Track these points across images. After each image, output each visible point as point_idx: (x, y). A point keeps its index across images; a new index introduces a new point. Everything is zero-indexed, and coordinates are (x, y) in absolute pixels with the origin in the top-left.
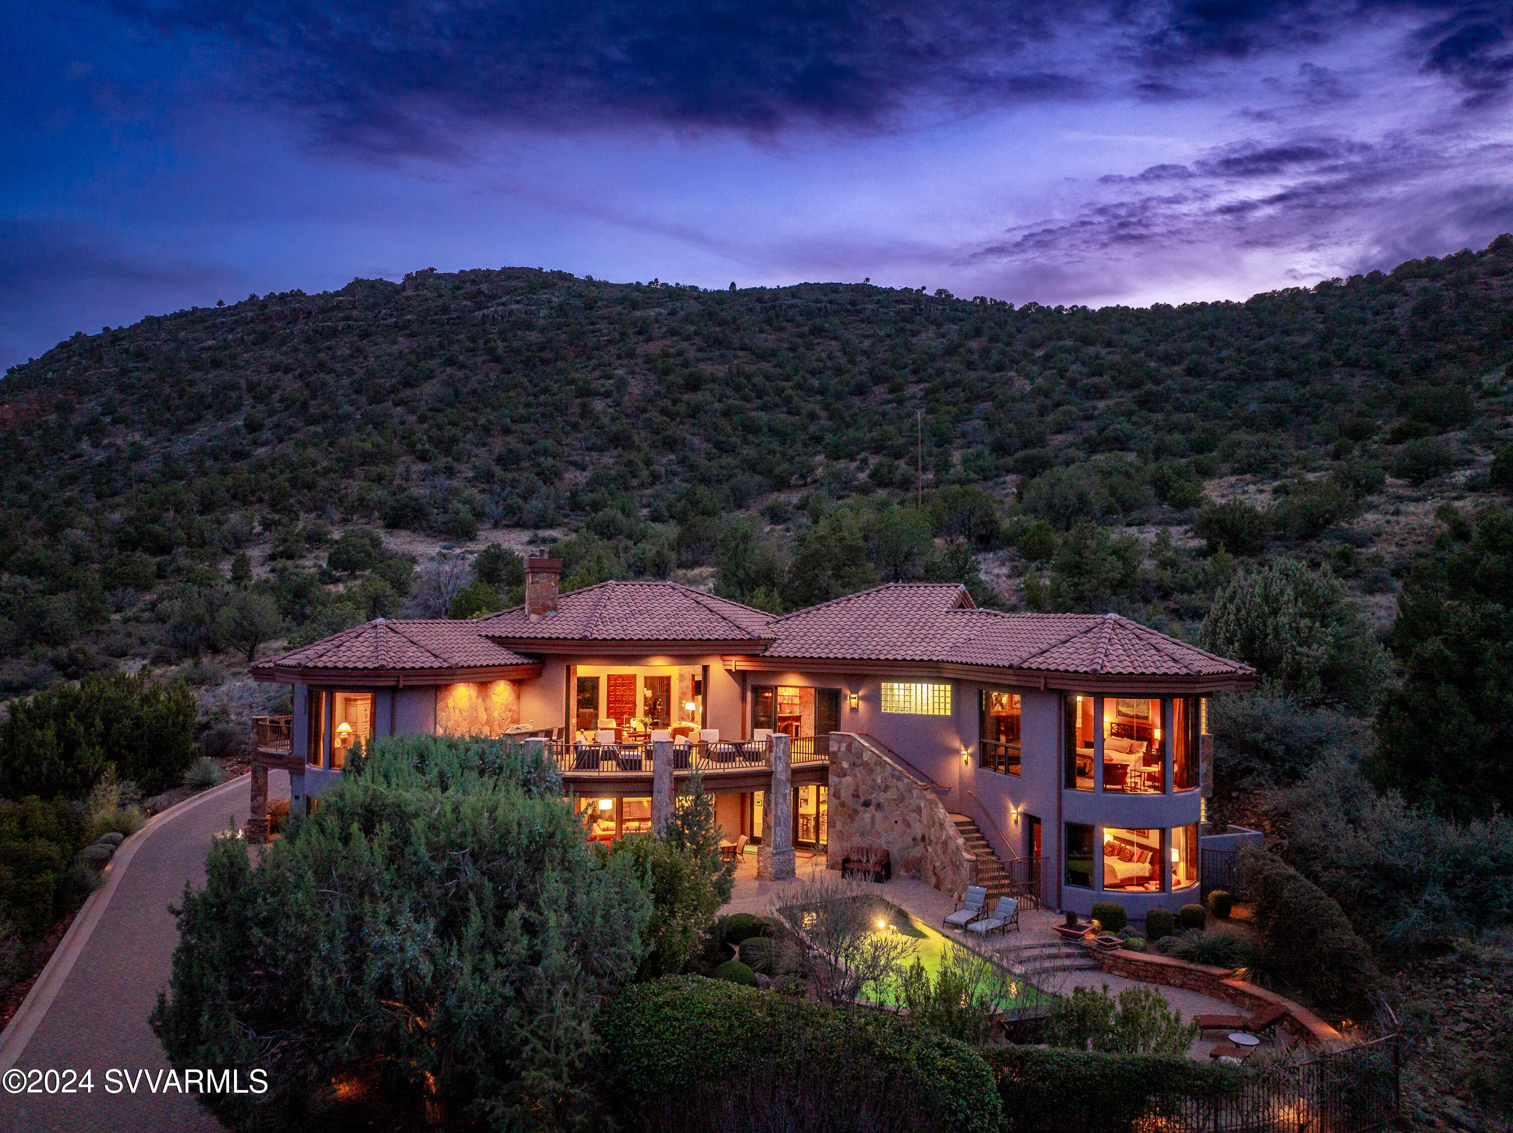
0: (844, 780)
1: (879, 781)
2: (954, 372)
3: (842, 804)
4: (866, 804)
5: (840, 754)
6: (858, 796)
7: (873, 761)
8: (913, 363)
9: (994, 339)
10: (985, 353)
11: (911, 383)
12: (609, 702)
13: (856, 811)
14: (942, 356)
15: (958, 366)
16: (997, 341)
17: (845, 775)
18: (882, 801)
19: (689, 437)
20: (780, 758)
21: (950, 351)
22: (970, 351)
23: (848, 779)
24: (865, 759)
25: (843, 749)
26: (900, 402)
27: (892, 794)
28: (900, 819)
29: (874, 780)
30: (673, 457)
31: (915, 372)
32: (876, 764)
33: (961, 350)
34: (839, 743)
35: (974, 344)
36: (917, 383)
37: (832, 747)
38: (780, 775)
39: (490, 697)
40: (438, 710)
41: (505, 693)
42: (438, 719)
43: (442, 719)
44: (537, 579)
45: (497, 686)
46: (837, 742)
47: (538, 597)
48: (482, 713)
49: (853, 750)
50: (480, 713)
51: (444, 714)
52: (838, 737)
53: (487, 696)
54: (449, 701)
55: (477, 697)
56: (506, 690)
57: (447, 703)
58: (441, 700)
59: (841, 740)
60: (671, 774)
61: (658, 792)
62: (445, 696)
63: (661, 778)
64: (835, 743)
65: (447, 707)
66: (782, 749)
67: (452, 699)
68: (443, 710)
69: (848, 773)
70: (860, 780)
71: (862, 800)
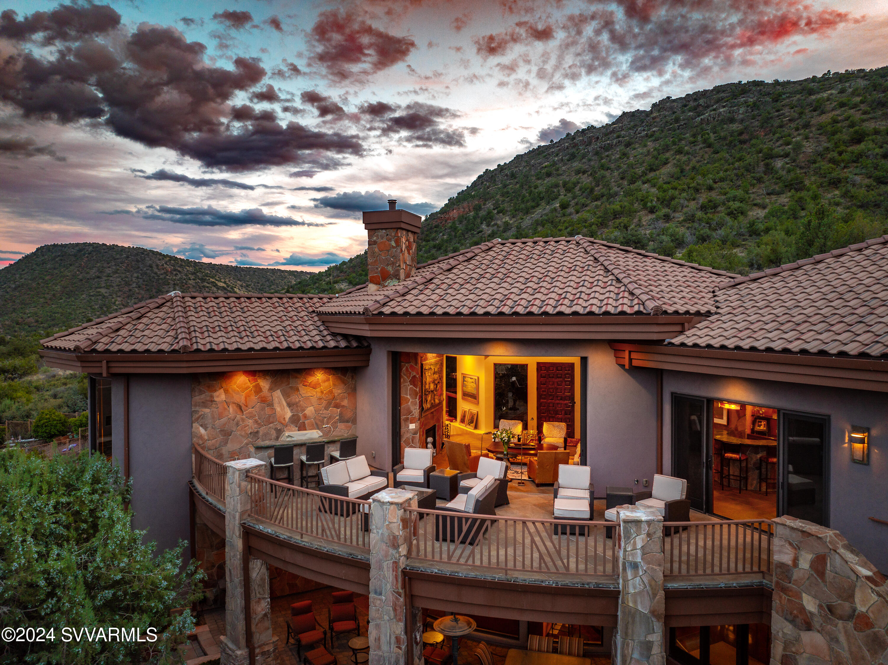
5: (796, 575)
12: (539, 397)
17: (809, 626)
20: (635, 566)
24: (860, 606)
25: (805, 563)
34: (797, 548)
37: (780, 552)
38: (635, 602)
39: (298, 390)
40: (196, 406)
41: (327, 384)
42: (196, 416)
43: (203, 417)
44: (375, 238)
45: (311, 375)
46: (791, 544)
47: (376, 260)
48: (283, 409)
49: (829, 574)
50: (278, 409)
51: (207, 410)
52: (794, 535)
53: (291, 388)
54: (215, 394)
55: (271, 389)
56: (328, 380)
57: (212, 397)
58: (201, 392)
59: (801, 542)
60: (396, 563)
61: (376, 593)
62: (209, 387)
63: (380, 568)
64: (787, 545)
65: (212, 401)
66: (639, 546)
67: (222, 391)
68: (205, 404)
69: (817, 626)
70: (847, 654)
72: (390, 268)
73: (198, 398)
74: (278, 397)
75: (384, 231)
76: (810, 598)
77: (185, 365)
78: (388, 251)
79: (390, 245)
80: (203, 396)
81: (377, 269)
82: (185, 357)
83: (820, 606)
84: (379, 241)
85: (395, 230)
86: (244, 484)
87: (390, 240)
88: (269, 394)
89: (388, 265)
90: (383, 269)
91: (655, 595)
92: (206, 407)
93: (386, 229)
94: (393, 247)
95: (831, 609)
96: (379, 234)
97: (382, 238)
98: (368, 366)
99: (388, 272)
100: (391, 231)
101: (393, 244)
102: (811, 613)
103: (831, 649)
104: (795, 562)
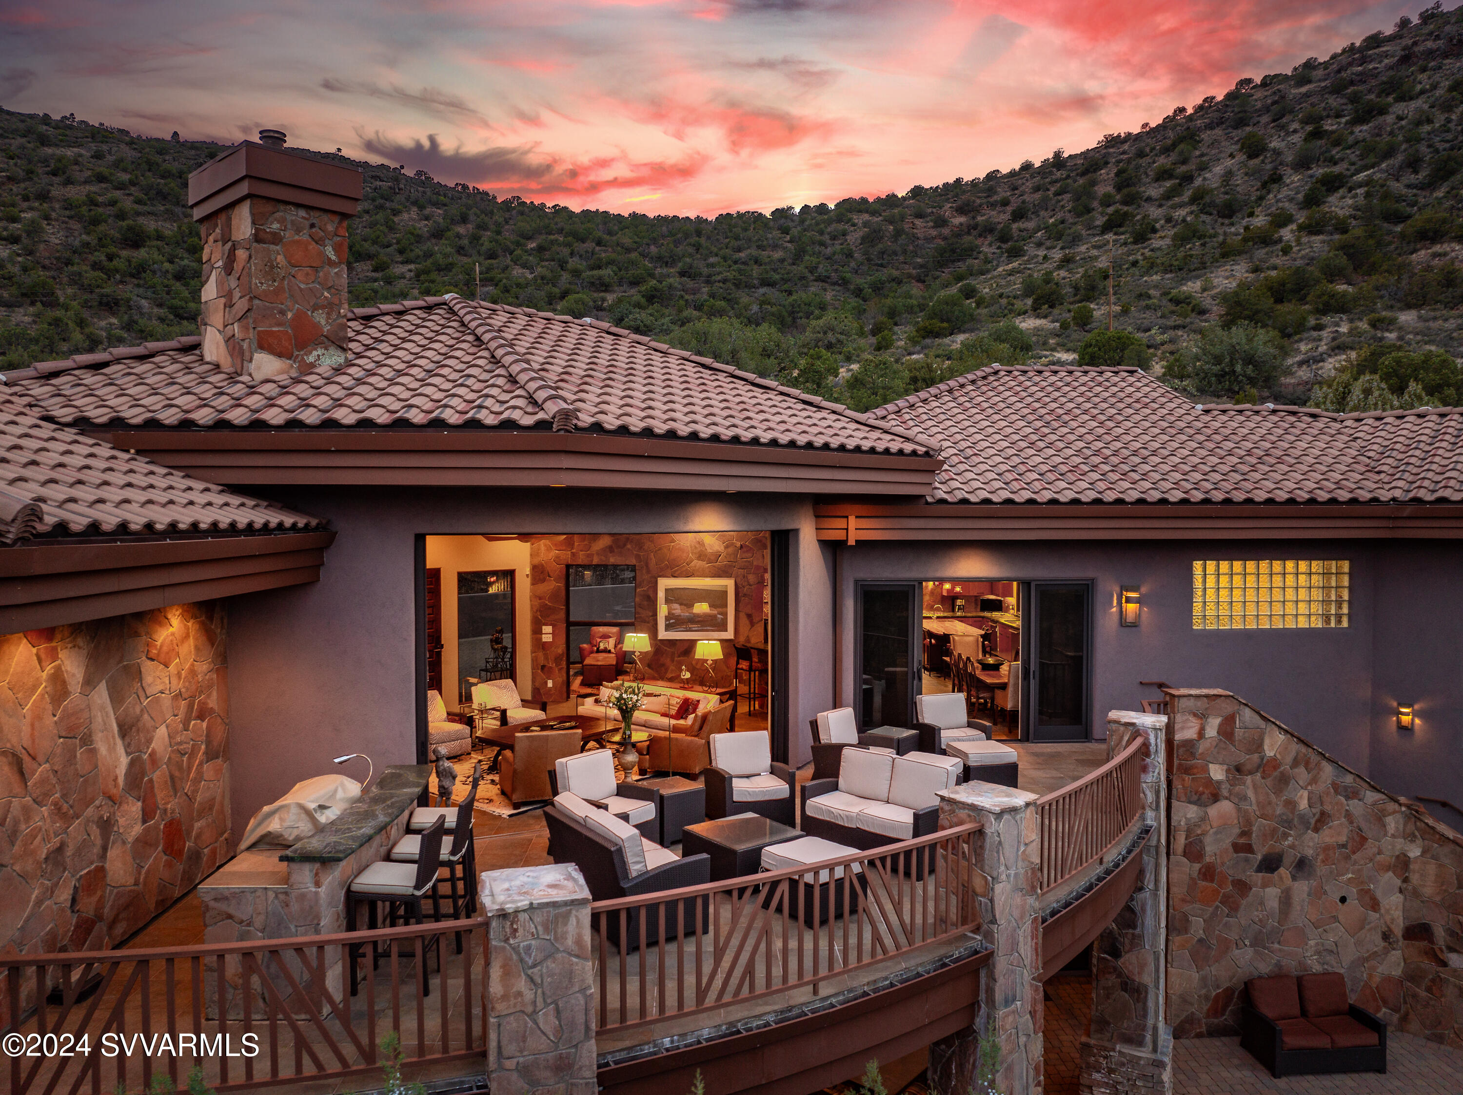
0: (1214, 811)
1: (1303, 804)
2: (446, 256)
3: (1208, 873)
4: (1270, 864)
5: (1202, 747)
6: (1248, 849)
7: (1289, 759)
8: (398, 243)
9: (482, 227)
10: (475, 239)
11: (397, 262)
13: (1243, 887)
14: (429, 239)
15: (449, 250)
16: (485, 230)
17: (1216, 798)
18: (1309, 852)
21: (438, 234)
22: (458, 236)
23: (1225, 807)
24: (1269, 753)
25: (1211, 731)
26: (389, 281)
27: (1331, 835)
28: (1352, 892)
29: (1291, 804)
31: (401, 252)
32: (1295, 763)
33: (449, 234)
34: (1202, 716)
35: (461, 229)
36: (402, 263)
37: (1182, 728)
39: (138, 674)
41: (186, 647)
44: (276, 226)
45: (160, 624)
46: (1195, 715)
47: (278, 291)
49: (1239, 733)
52: (1199, 703)
53: (126, 670)
55: (88, 683)
56: (188, 635)
59: (1206, 709)
64: (1191, 718)
69: (1225, 793)
70: (1255, 807)
71: (1259, 857)
72: (320, 317)
74: (102, 708)
75: (302, 213)
76: (1217, 766)
78: (315, 269)
79: (322, 254)
81: (283, 313)
83: (1228, 771)
84: (288, 235)
85: (337, 219)
87: (320, 241)
88: (84, 702)
89: (315, 308)
90: (299, 317)
93: (308, 208)
94: (330, 263)
95: (1238, 769)
96: (289, 218)
97: (298, 231)
98: (318, 580)
99: (317, 326)
100: (325, 217)
101: (329, 253)
102: (1219, 782)
103: (1239, 810)
104: (1201, 734)
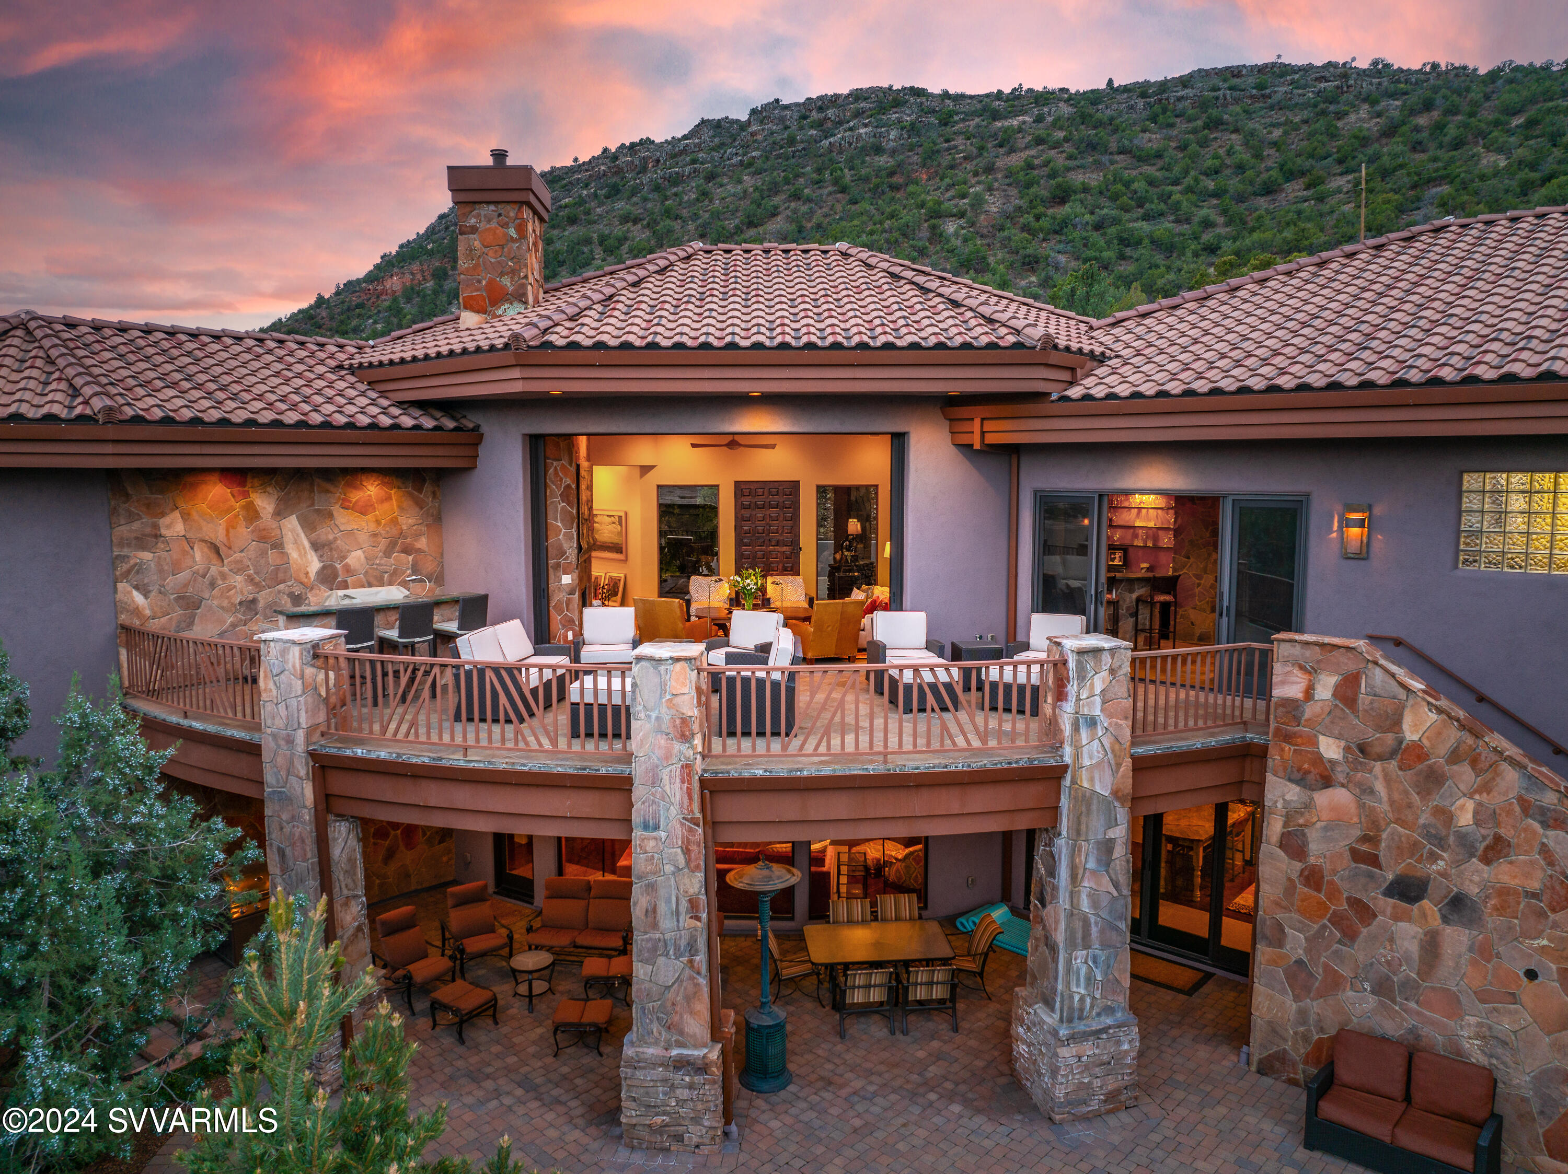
0: (1322, 798)
1: (1465, 818)
2: (1396, 156)
3: (1313, 877)
4: (1408, 890)
5: (1309, 711)
6: (1373, 860)
7: (1444, 749)
8: (1338, 152)
9: (1452, 111)
10: (1439, 127)
11: (1334, 175)
13: (1365, 912)
14: (1378, 140)
15: (1401, 148)
16: (1456, 114)
17: (1327, 782)
18: (1473, 890)
19: (1053, 255)
20: (1092, 722)
21: (1390, 132)
22: (1417, 129)
23: (1339, 797)
24: (1411, 734)
25: (1324, 692)
26: (1321, 199)
27: (1516, 874)
28: (1547, 969)
29: (1446, 815)
30: (1033, 279)
31: (1340, 162)
32: (1455, 757)
33: (1405, 128)
34: (1311, 671)
35: (1422, 120)
36: (1341, 174)
37: (1283, 683)
38: (1092, 780)
39: (330, 516)
40: (121, 545)
41: (386, 506)
42: (123, 567)
43: (139, 569)
44: (473, 221)
45: (356, 488)
46: (1302, 668)
47: (477, 266)
48: (303, 555)
49: (1364, 700)
50: (294, 555)
51: (146, 556)
52: (1308, 653)
53: (318, 511)
54: (164, 521)
55: (279, 514)
56: (389, 498)
57: (156, 526)
58: (132, 517)
59: (1318, 662)
60: (687, 767)
61: (646, 827)
62: (148, 506)
63: (655, 781)
64: (1296, 671)
65: (157, 536)
66: (1098, 690)
67: (176, 514)
68: (141, 543)
69: (1341, 778)
70: (1385, 807)
71: (1391, 877)
72: (506, 281)
73: (124, 530)
74: (293, 531)
75: (492, 207)
76: (1331, 740)
77: (109, 449)
78: (502, 246)
79: (506, 234)
80: (136, 525)
81: (479, 281)
82: (111, 432)
83: (1347, 749)
84: (483, 226)
85: (517, 207)
86: (309, 671)
87: (505, 225)
88: (274, 525)
89: (502, 275)
90: (491, 282)
91: (1119, 765)
92: (144, 548)
93: (496, 203)
94: (513, 240)
95: (1363, 749)
96: (482, 213)
97: (489, 221)
98: (474, 467)
99: (503, 288)
100: (508, 207)
101: (512, 232)
102: (1332, 762)
103: (1361, 806)
104: (1309, 693)
